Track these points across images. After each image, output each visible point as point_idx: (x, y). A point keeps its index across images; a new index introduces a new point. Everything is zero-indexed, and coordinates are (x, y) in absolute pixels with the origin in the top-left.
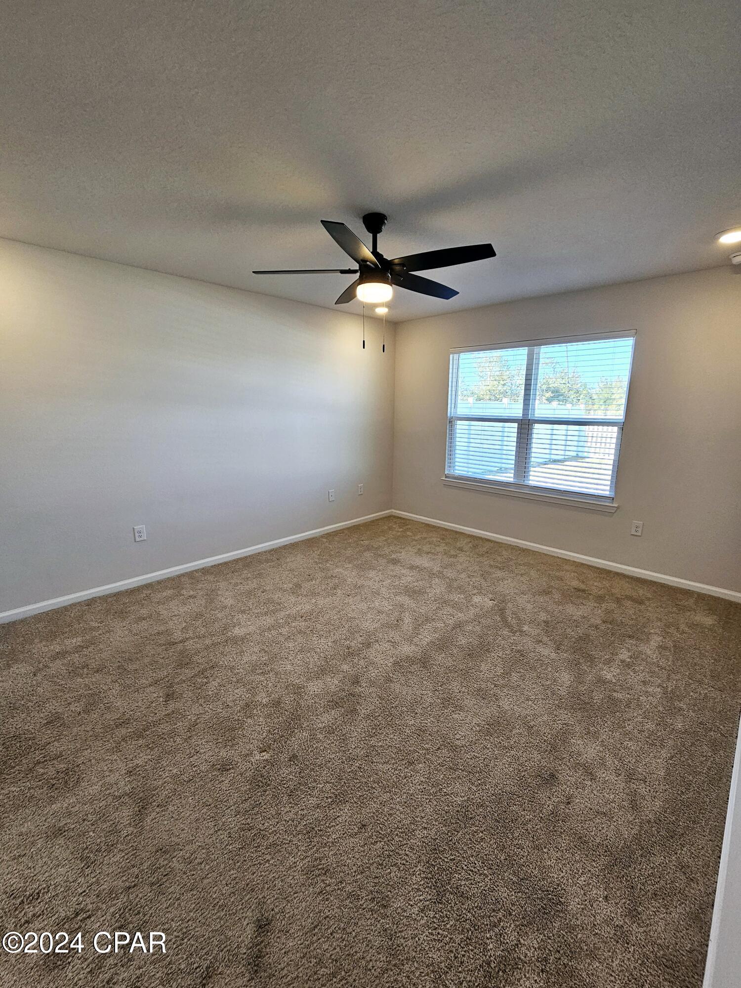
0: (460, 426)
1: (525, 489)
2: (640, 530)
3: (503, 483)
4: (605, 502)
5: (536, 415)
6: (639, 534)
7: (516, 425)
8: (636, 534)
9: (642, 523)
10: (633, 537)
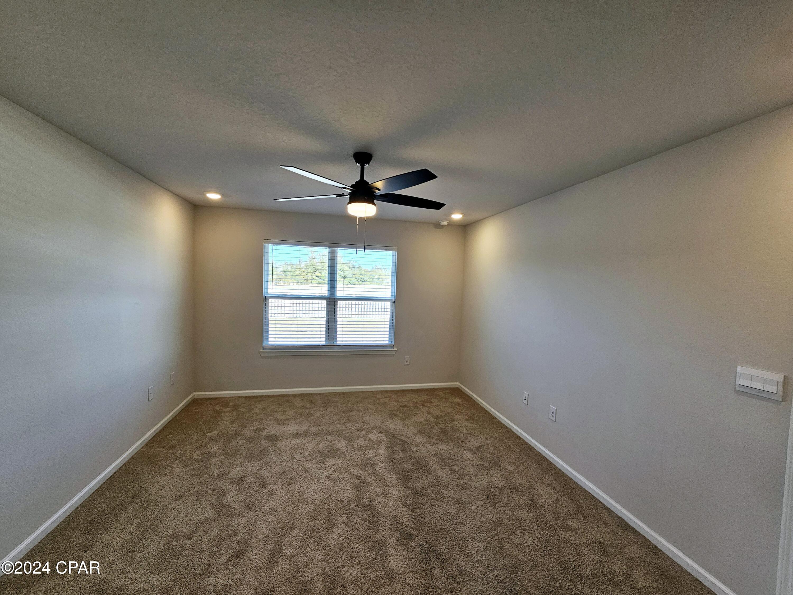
0: (271, 302)
1: (335, 348)
2: (408, 361)
3: (320, 347)
4: (387, 348)
5: (337, 295)
6: (408, 363)
7: (325, 302)
8: (407, 364)
9: (409, 357)
10: (405, 366)
